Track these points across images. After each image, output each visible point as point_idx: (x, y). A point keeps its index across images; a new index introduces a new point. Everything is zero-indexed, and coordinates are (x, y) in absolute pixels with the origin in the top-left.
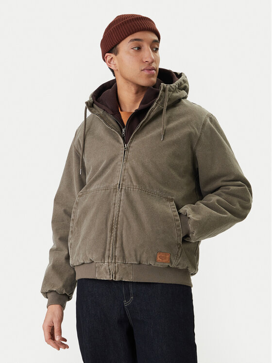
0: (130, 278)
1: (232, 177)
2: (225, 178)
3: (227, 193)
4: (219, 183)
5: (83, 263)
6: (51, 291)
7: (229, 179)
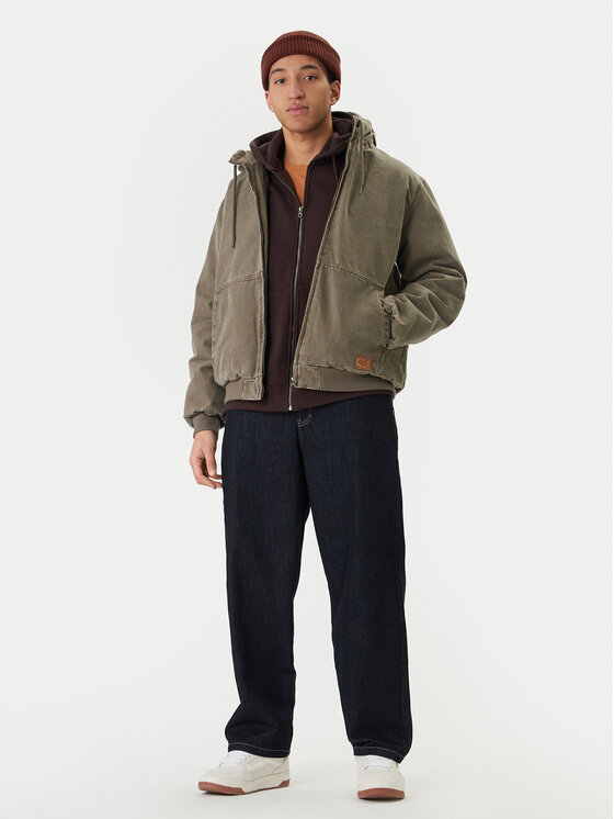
0: (318, 386)
1: (449, 262)
2: (438, 261)
3: (440, 285)
4: (431, 266)
5: (228, 382)
6: (197, 413)
7: (444, 263)
